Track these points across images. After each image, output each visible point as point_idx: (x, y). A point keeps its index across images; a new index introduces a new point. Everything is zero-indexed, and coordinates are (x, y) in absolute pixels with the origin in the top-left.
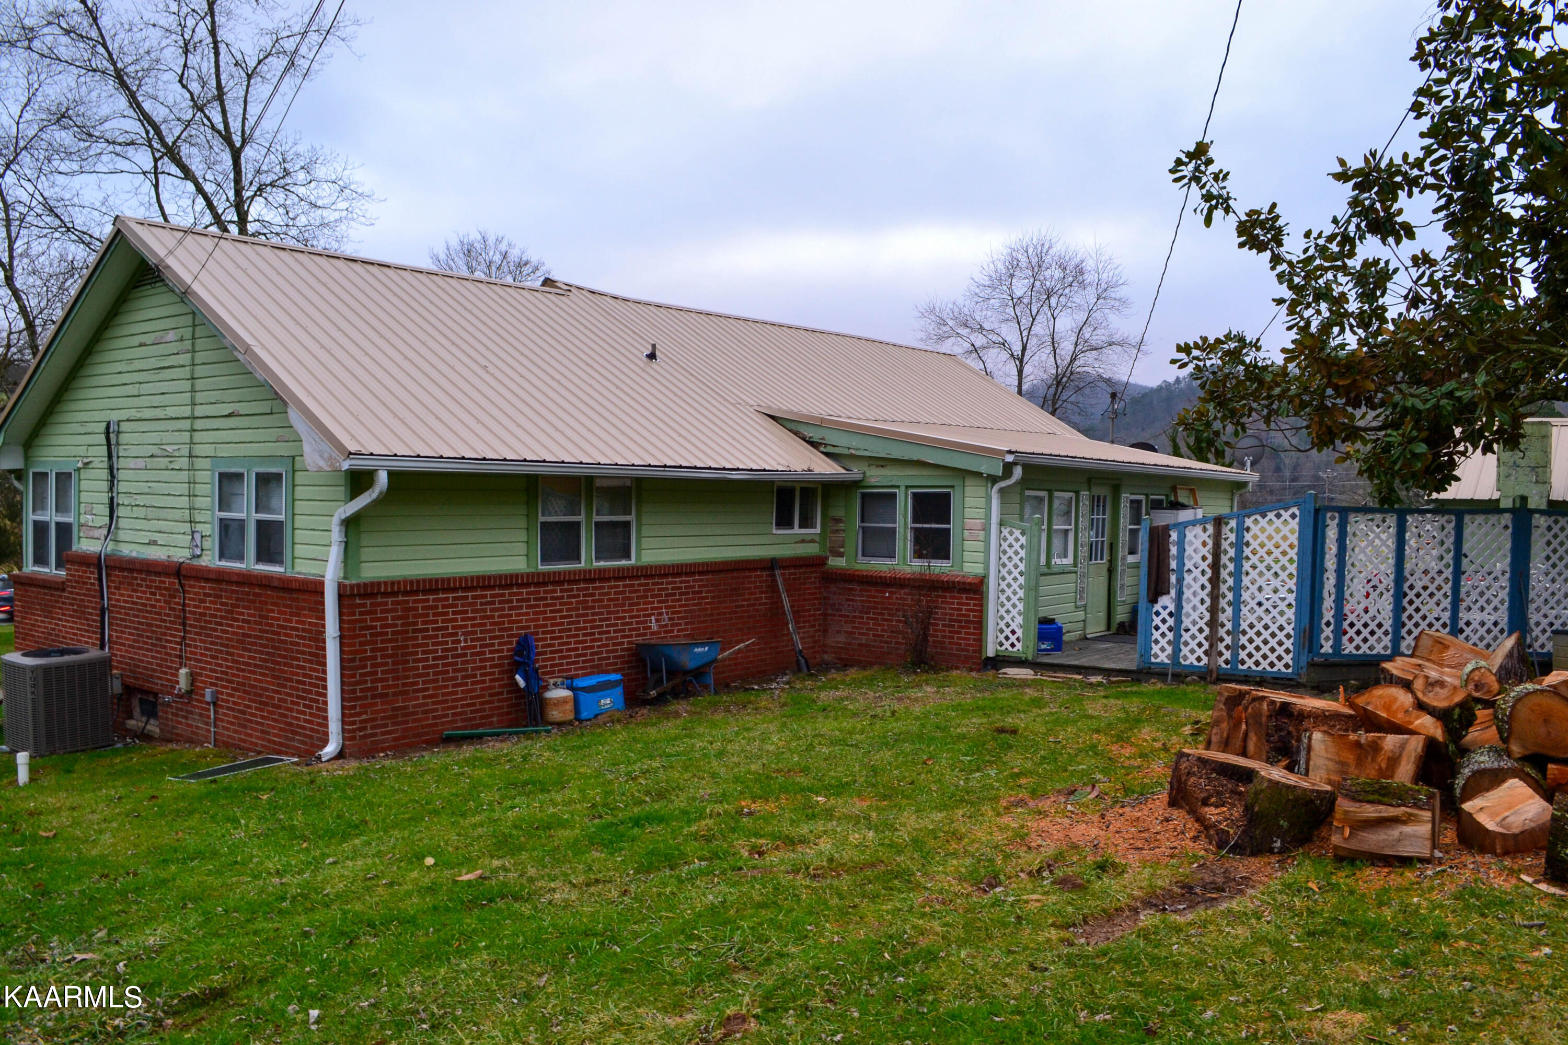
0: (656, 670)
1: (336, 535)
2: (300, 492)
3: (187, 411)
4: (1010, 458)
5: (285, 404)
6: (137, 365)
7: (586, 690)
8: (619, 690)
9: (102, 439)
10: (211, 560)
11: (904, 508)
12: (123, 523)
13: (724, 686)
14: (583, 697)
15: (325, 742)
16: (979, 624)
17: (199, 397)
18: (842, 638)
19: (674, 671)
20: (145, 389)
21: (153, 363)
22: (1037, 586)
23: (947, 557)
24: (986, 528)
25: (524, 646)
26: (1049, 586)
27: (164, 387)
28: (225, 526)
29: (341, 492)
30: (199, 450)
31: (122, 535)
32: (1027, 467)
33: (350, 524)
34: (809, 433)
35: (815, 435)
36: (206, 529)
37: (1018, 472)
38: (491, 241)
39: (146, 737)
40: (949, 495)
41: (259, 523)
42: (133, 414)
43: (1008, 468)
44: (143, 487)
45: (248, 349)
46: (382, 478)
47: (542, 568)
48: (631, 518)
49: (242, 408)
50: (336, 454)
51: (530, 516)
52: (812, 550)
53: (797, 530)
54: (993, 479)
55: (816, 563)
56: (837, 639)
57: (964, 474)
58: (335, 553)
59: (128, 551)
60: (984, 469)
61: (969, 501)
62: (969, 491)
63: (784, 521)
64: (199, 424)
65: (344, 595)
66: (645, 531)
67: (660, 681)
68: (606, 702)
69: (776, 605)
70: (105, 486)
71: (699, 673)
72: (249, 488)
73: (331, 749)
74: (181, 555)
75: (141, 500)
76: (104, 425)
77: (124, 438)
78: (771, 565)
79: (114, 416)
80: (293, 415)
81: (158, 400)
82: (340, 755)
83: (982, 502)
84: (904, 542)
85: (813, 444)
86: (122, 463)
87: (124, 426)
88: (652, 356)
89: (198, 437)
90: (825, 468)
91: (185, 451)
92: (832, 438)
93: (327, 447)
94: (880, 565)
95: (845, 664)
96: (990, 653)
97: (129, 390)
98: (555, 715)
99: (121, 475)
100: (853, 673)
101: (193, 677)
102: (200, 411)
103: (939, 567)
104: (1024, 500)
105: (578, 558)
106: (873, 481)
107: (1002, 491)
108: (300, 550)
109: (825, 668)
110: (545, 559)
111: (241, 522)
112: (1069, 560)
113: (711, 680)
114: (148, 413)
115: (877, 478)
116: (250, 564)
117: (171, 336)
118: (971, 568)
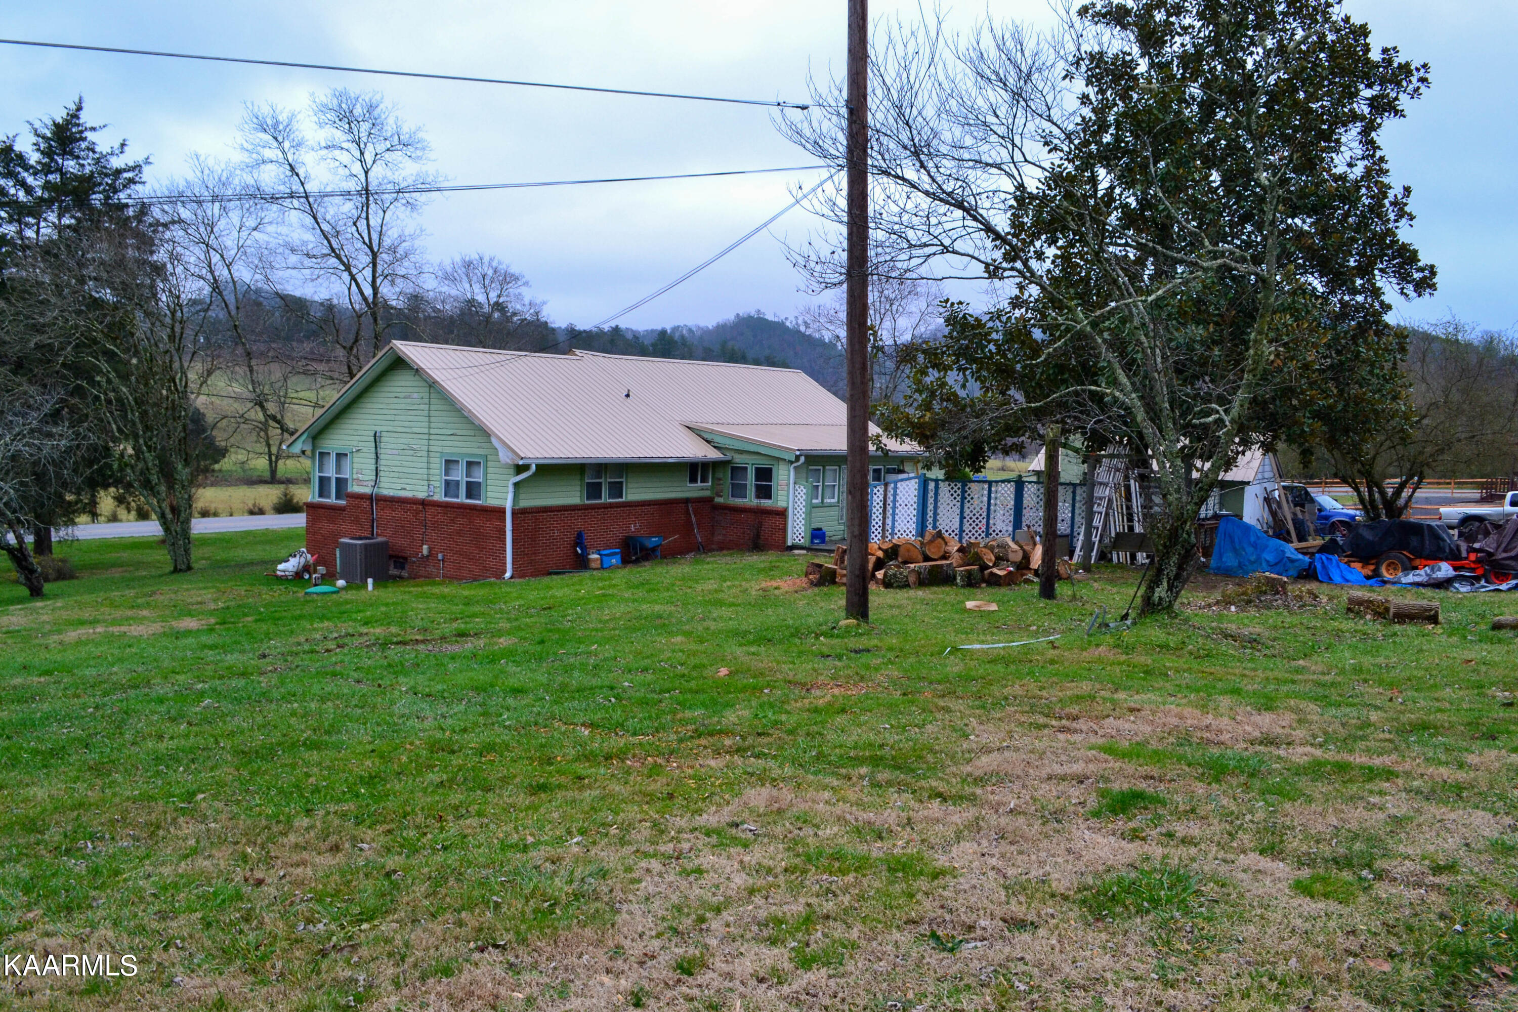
0: (635, 548)
1: (511, 489)
2: (490, 470)
3: (426, 431)
4: (798, 453)
5: (489, 436)
6: (393, 406)
7: (606, 555)
8: (619, 557)
9: (372, 439)
10: (439, 496)
11: (751, 475)
12: (382, 479)
13: (664, 557)
14: (605, 558)
15: (505, 572)
16: (784, 530)
17: (432, 425)
18: (720, 537)
19: (643, 548)
20: (397, 418)
21: (403, 406)
22: (811, 512)
23: (770, 498)
24: (788, 485)
25: (580, 535)
26: (816, 513)
27: (410, 418)
28: (447, 483)
29: (512, 471)
30: (432, 448)
31: (382, 485)
32: (807, 457)
33: (516, 485)
34: (706, 436)
35: (709, 437)
36: (437, 484)
37: (802, 459)
38: (486, 260)
39: (401, 578)
40: (771, 469)
41: (467, 482)
42: (390, 429)
43: (797, 458)
44: (398, 463)
45: (470, 411)
46: (534, 467)
47: (587, 502)
48: (623, 480)
49: (459, 432)
50: (515, 457)
51: (582, 479)
52: (707, 493)
53: (699, 484)
54: (791, 462)
55: (708, 500)
56: (718, 538)
57: (778, 459)
58: (510, 496)
59: (386, 492)
60: (787, 457)
61: (781, 472)
62: (781, 467)
63: (693, 480)
64: (432, 437)
65: (514, 513)
66: (630, 485)
67: (636, 553)
68: (614, 561)
69: (689, 521)
70: (374, 461)
71: (654, 549)
72: (463, 467)
73: (508, 575)
74: (421, 495)
75: (394, 469)
76: (372, 433)
77: (383, 439)
78: (686, 501)
79: (378, 429)
80: (493, 440)
81: (407, 424)
82: (512, 577)
83: (786, 472)
84: (751, 491)
85: (708, 442)
86: (382, 451)
87: (384, 434)
88: (628, 396)
89: (432, 443)
90: (713, 454)
91: (426, 448)
92: (717, 439)
93: (510, 454)
94: (738, 502)
95: (721, 549)
96: (789, 543)
97: (388, 417)
98: (593, 565)
99: (382, 456)
100: (725, 552)
101: (430, 549)
102: (432, 431)
103: (766, 503)
104: (808, 470)
105: (600, 498)
106: (737, 461)
107: (795, 468)
108: (489, 494)
109: (711, 550)
110: (588, 499)
111: (457, 483)
112: (835, 500)
113: (658, 553)
114: (399, 429)
115: (739, 459)
116: (462, 499)
117: (415, 395)
118: (781, 504)
